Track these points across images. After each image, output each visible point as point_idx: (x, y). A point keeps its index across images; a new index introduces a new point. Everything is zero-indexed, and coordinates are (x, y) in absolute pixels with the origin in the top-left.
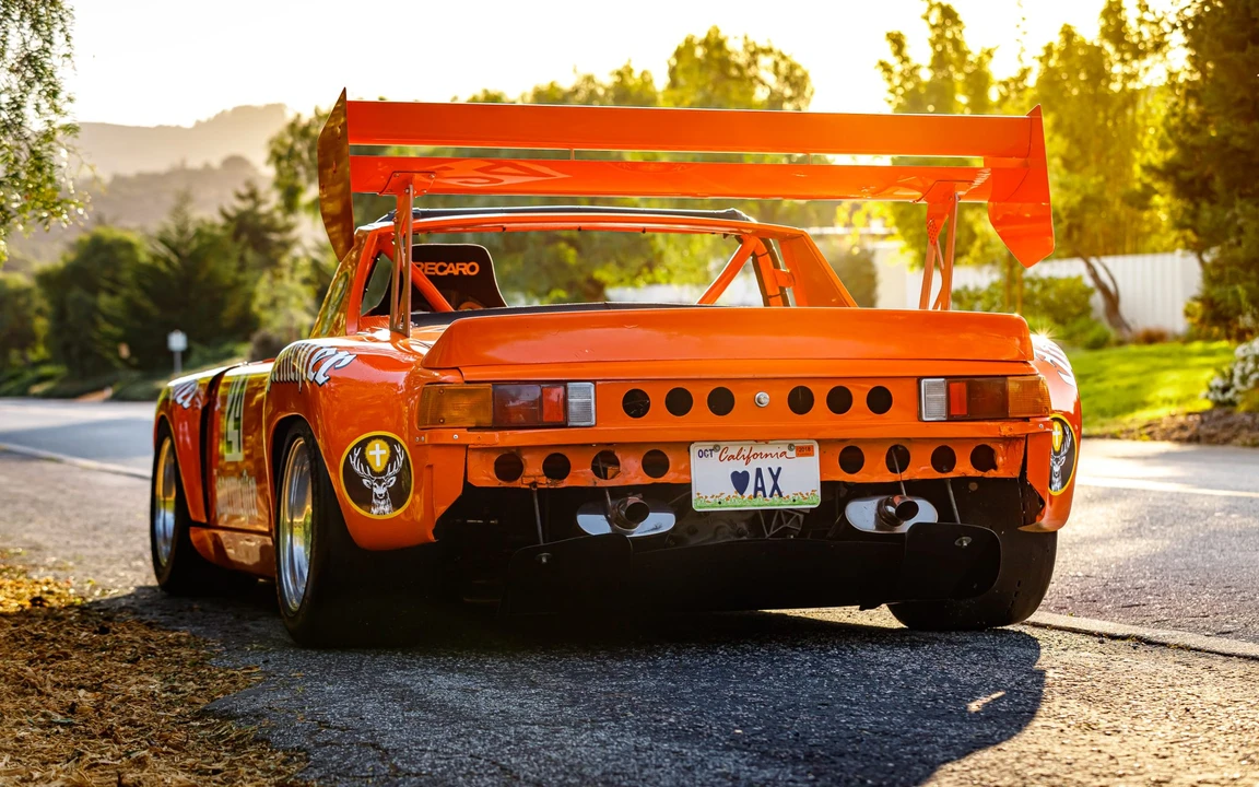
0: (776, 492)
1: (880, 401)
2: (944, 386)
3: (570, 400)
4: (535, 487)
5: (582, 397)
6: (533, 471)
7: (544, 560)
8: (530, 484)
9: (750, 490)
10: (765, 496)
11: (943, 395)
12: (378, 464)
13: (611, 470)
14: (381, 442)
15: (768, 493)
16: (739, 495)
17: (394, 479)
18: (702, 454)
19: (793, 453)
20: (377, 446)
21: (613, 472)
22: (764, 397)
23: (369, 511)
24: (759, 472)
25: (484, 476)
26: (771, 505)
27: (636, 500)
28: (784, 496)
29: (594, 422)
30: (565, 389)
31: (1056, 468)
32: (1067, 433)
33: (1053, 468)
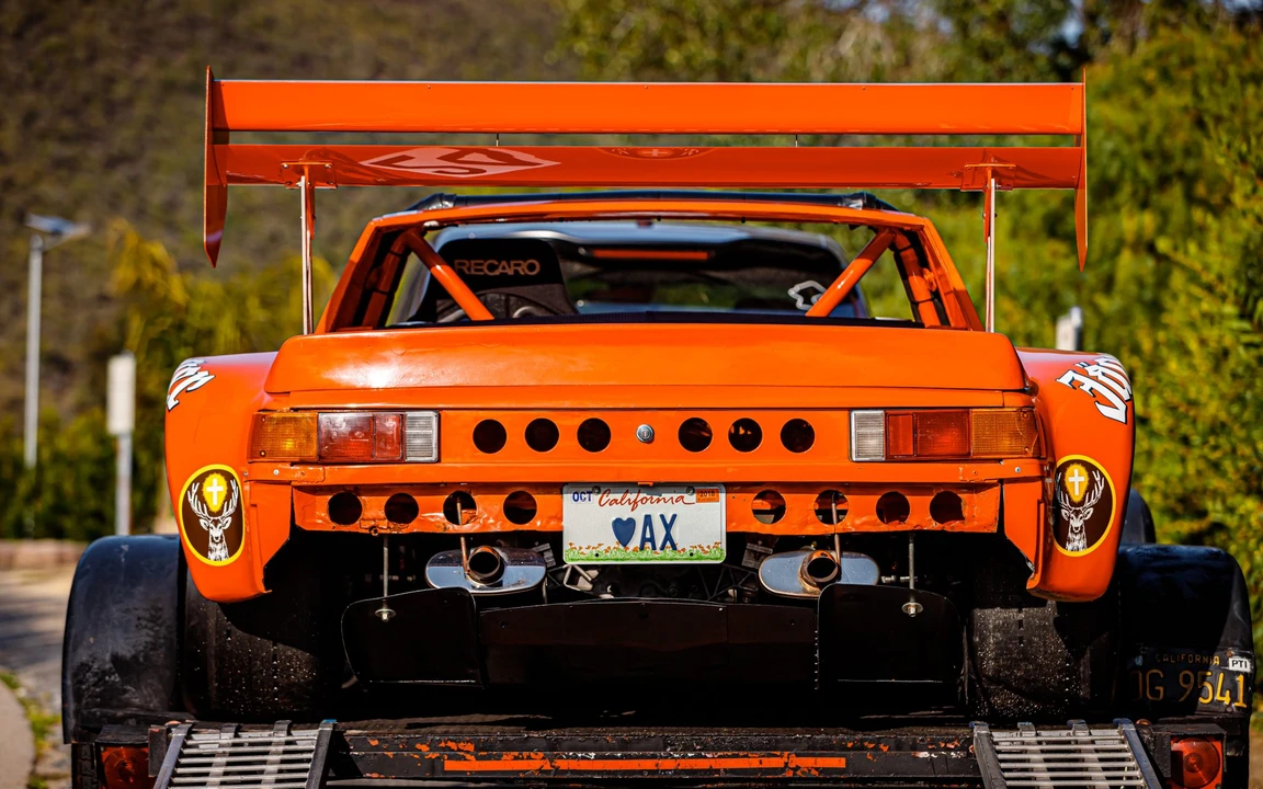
0: (668, 544)
1: (798, 436)
2: (882, 420)
3: (408, 431)
4: (376, 531)
5: (423, 431)
6: (374, 517)
7: (385, 617)
8: (371, 529)
9: (636, 541)
10: (654, 548)
11: (882, 430)
12: (215, 503)
13: (462, 514)
14: (219, 476)
15: (659, 544)
16: (621, 547)
17: (229, 519)
18: (577, 497)
19: (693, 498)
20: (215, 481)
21: (468, 516)
22: (646, 430)
23: (206, 556)
24: (648, 519)
25: (319, 518)
26: (662, 559)
27: (479, 551)
28: (679, 548)
29: (434, 457)
30: (402, 418)
31: (1076, 523)
32: (1098, 479)
33: (1069, 522)
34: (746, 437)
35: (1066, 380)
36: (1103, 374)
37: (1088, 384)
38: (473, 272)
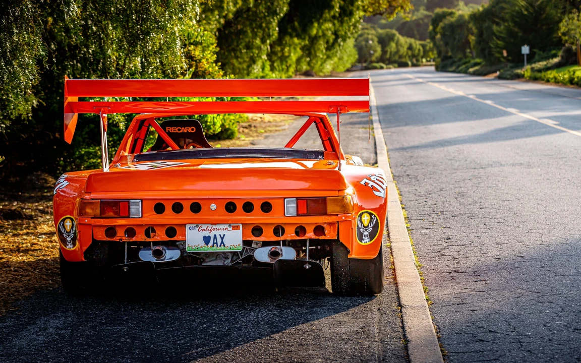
0: (222, 245)
2: (295, 202)
3: (131, 207)
4: (122, 241)
5: (136, 208)
6: (121, 236)
7: (125, 270)
8: (119, 240)
9: (211, 244)
10: (217, 246)
11: (295, 205)
12: (68, 229)
13: (152, 235)
15: (219, 245)
16: (206, 246)
17: (73, 235)
18: (191, 229)
19: (231, 229)
20: (68, 221)
22: (213, 207)
23: (66, 247)
24: (215, 236)
25: (101, 236)
26: (220, 250)
27: (156, 248)
28: (226, 246)
29: (141, 216)
30: (129, 202)
31: (366, 233)
32: (373, 218)
33: (363, 233)
34: (248, 207)
35: (363, 183)
36: (377, 179)
37: (371, 184)
38: (173, 131)
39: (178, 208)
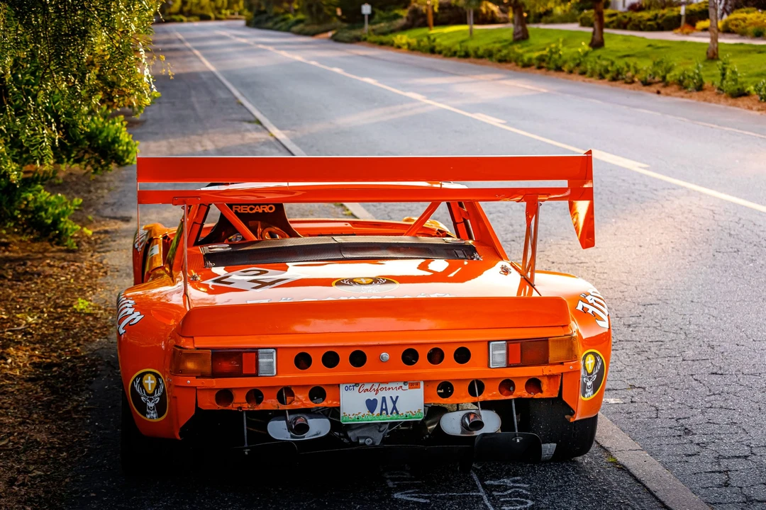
0: (394, 411)
1: (463, 355)
2: (505, 347)
3: (260, 360)
4: (241, 409)
5: (267, 361)
6: (240, 402)
8: (238, 408)
9: (377, 411)
10: (387, 414)
11: (504, 352)
12: (150, 389)
14: (152, 375)
15: (389, 412)
16: (370, 414)
17: (158, 399)
18: (347, 389)
19: (407, 387)
20: (149, 378)
21: (290, 400)
22: (385, 355)
23: (145, 416)
24: (384, 399)
25: (209, 403)
26: (391, 419)
27: (299, 421)
28: (400, 413)
29: (275, 373)
30: (257, 354)
31: (589, 383)
32: (599, 360)
33: (586, 384)
34: (436, 356)
35: (580, 308)
36: (595, 301)
37: (591, 309)
39: (331, 359)
